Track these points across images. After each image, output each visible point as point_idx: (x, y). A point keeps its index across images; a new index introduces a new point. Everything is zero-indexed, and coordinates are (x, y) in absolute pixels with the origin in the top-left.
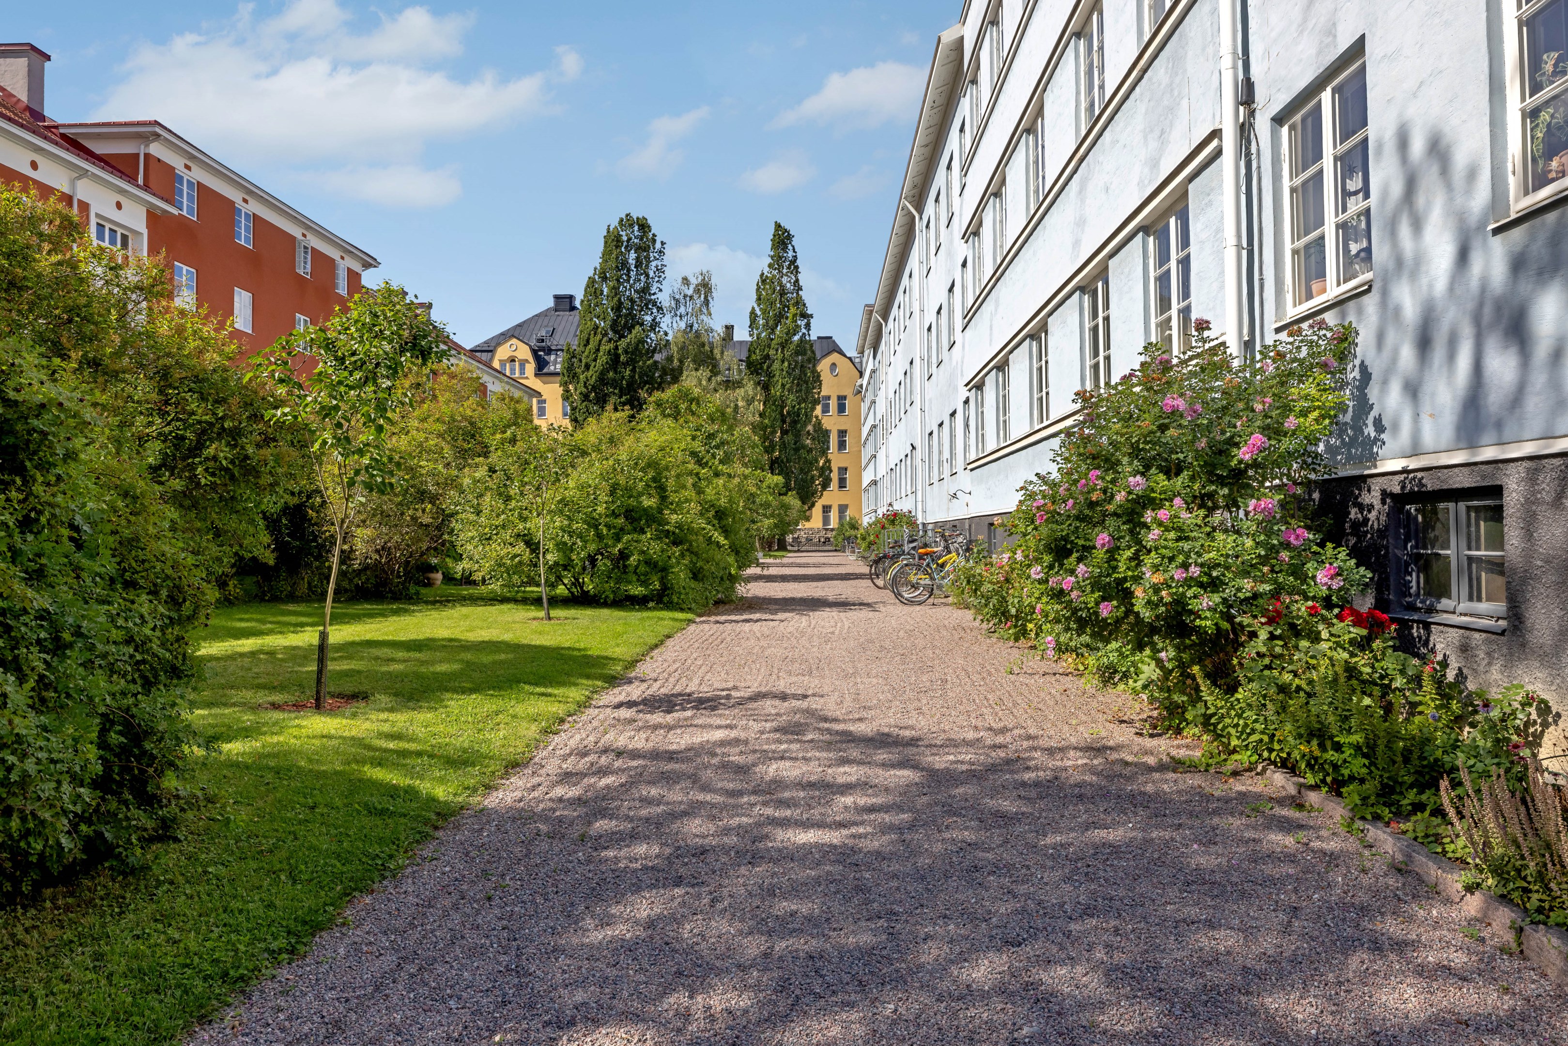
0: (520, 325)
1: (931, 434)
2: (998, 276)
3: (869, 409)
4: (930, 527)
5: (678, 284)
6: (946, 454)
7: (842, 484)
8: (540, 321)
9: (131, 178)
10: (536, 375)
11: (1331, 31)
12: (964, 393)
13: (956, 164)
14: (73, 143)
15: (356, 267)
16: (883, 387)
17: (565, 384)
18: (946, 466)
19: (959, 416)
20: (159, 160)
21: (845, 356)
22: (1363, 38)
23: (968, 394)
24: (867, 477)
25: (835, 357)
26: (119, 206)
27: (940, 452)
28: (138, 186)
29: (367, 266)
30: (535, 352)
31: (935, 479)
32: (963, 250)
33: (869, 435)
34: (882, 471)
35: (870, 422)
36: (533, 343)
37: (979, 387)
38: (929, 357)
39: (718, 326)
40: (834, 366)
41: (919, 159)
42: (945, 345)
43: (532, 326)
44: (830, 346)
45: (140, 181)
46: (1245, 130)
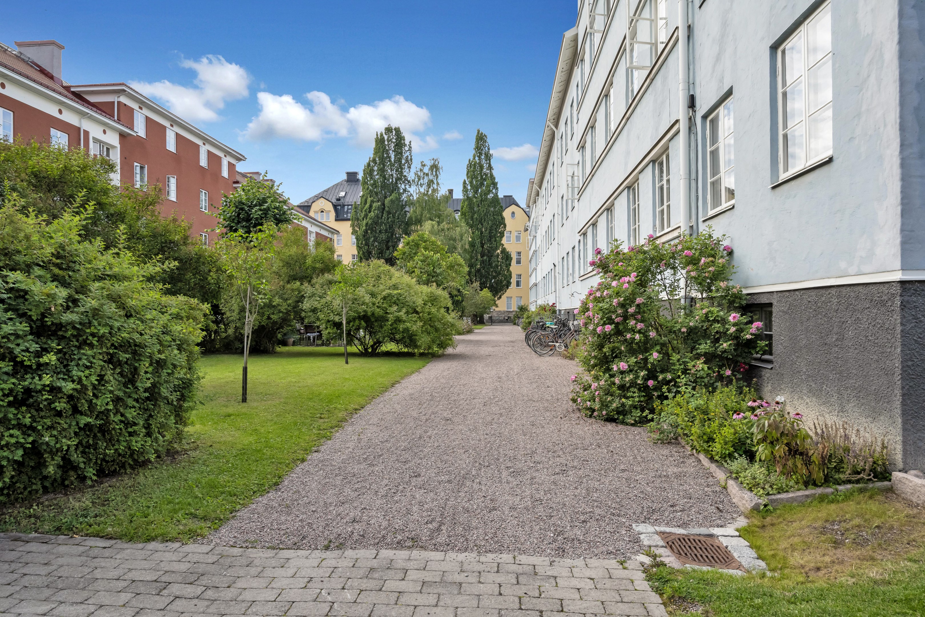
0: (326, 191)
1: (563, 258)
2: (592, 174)
3: (533, 240)
4: (563, 312)
5: (419, 166)
6: (571, 271)
7: (518, 284)
8: (338, 187)
9: (111, 115)
10: (336, 220)
11: (721, 81)
12: (578, 237)
13: (575, 104)
14: (78, 96)
15: (233, 161)
16: (540, 228)
17: (353, 226)
18: (570, 278)
19: (577, 249)
20: (125, 105)
21: (520, 207)
22: (732, 87)
23: (579, 238)
24: (532, 281)
25: (513, 208)
26: (105, 132)
27: (568, 269)
28: (114, 121)
29: (239, 160)
30: (335, 206)
31: (565, 285)
32: (577, 156)
33: (532, 256)
34: (539, 278)
35: (533, 248)
36: (334, 200)
37: (585, 234)
38: (562, 213)
39: (443, 191)
40: (513, 213)
41: (556, 99)
42: (570, 208)
43: (333, 192)
44: (510, 201)
45: (116, 118)
46: (691, 121)
